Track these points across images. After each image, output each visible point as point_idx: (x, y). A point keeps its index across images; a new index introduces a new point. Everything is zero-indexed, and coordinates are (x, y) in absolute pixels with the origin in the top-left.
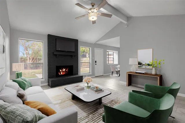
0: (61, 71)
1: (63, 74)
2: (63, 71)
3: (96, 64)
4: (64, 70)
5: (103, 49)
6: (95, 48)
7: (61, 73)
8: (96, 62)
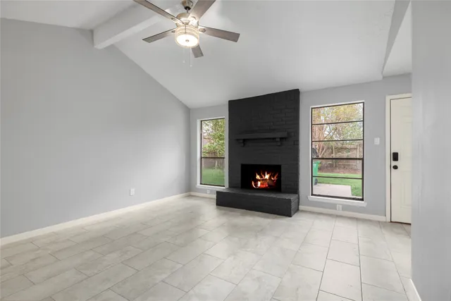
0: (258, 177)
1: (262, 186)
2: (264, 180)
3: (395, 167)
4: (267, 177)
6: (388, 98)
7: (259, 183)
8: (395, 157)
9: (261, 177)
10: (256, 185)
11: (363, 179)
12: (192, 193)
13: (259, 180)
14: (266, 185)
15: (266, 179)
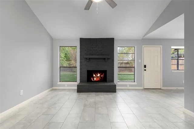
0: (94, 75)
1: (96, 80)
2: (97, 77)
3: (145, 70)
4: (99, 75)
5: (161, 46)
6: (143, 46)
7: (95, 78)
8: (145, 66)
9: (96, 75)
10: (93, 79)
11: (134, 74)
12: (54, 88)
13: (95, 77)
14: (98, 79)
15: (98, 76)
